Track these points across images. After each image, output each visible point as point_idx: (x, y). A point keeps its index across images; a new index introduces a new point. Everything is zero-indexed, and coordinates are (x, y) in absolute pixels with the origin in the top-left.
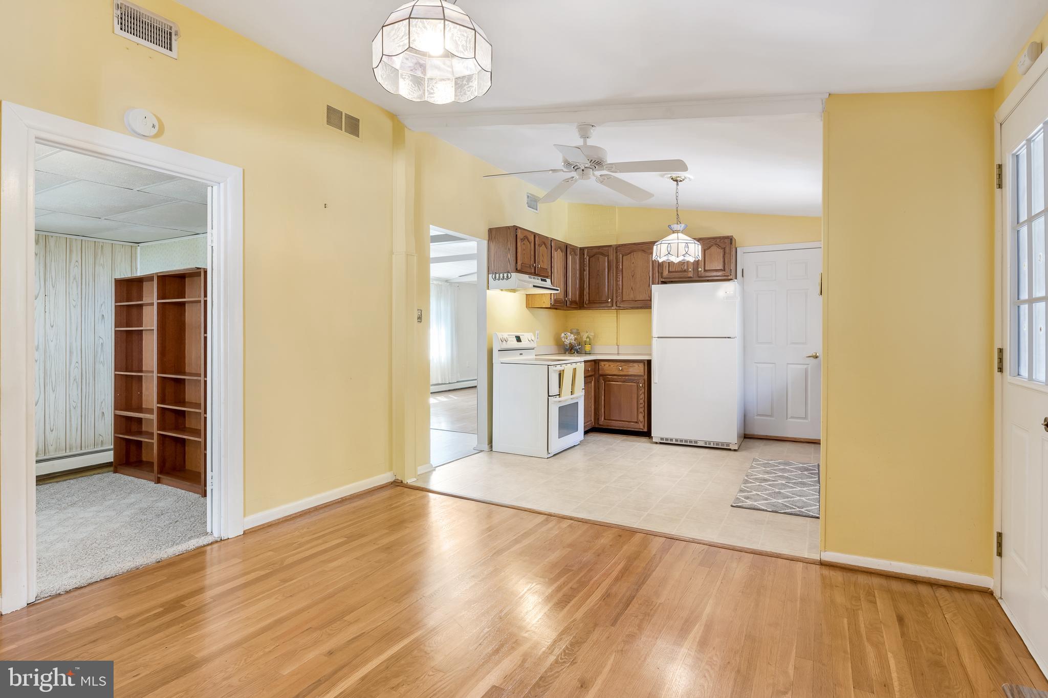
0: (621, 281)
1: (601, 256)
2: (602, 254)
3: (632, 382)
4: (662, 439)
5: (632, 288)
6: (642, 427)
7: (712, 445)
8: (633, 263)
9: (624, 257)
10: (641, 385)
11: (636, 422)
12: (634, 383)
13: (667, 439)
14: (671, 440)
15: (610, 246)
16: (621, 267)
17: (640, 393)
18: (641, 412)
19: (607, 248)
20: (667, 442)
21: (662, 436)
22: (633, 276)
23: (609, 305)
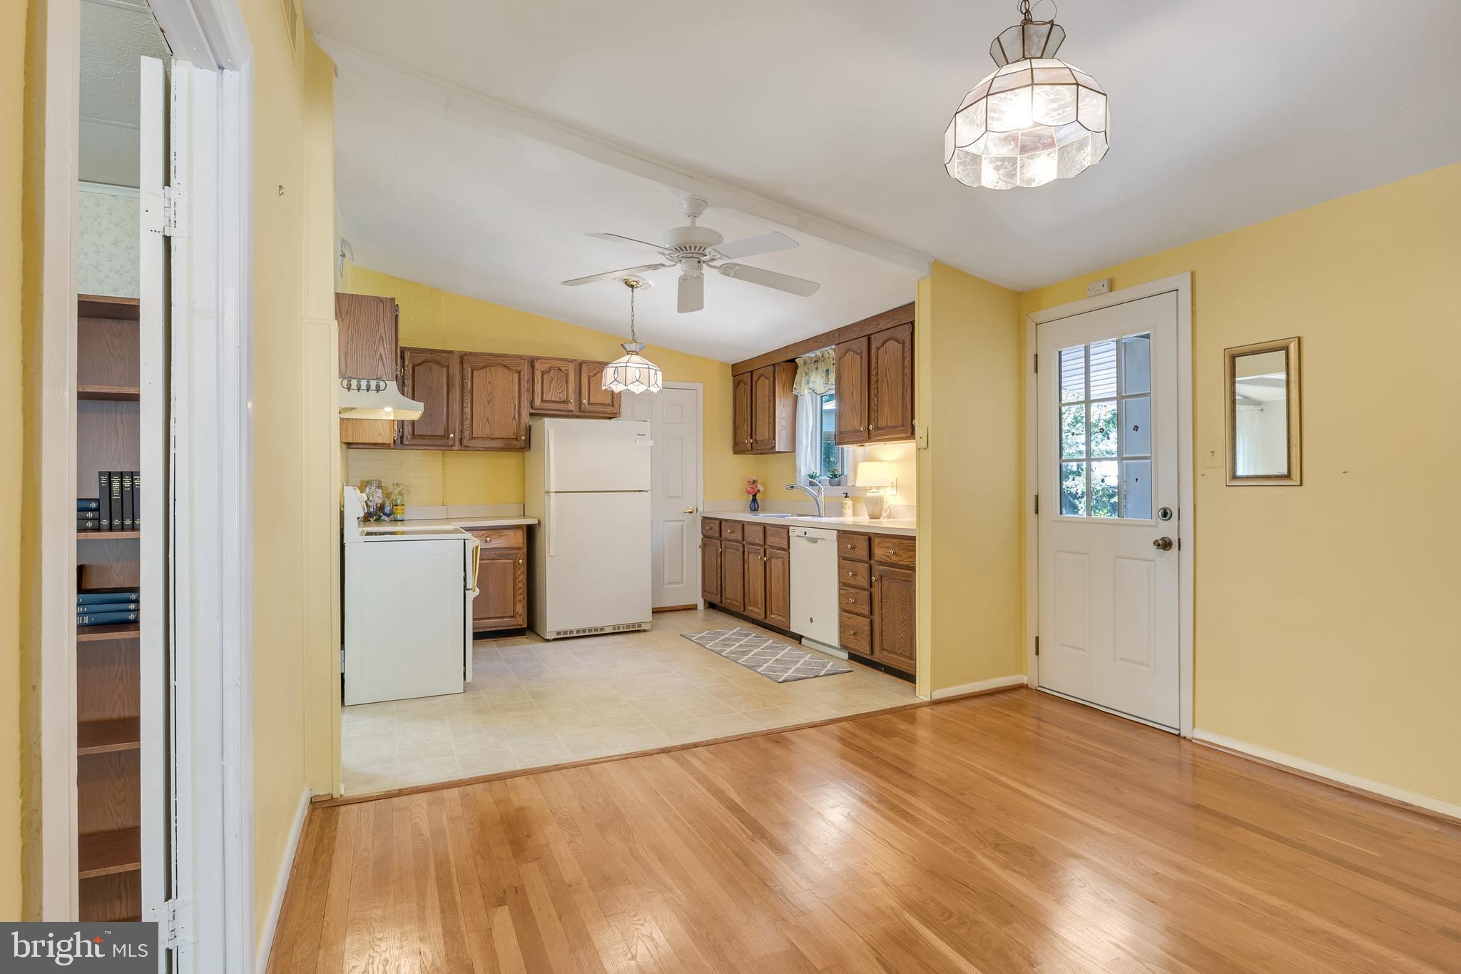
0: (469, 408)
1: (436, 366)
2: (438, 363)
3: (506, 559)
4: (559, 633)
5: (487, 420)
6: (520, 623)
7: (621, 630)
8: (490, 382)
9: (476, 373)
10: (521, 561)
11: (512, 617)
12: (509, 559)
13: (565, 632)
14: (571, 632)
15: (450, 352)
16: (469, 386)
17: (519, 573)
18: (520, 601)
19: (446, 355)
20: (566, 636)
21: (559, 630)
22: (489, 402)
23: (450, 443)
